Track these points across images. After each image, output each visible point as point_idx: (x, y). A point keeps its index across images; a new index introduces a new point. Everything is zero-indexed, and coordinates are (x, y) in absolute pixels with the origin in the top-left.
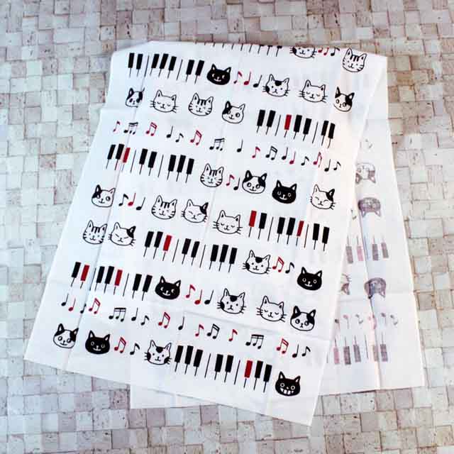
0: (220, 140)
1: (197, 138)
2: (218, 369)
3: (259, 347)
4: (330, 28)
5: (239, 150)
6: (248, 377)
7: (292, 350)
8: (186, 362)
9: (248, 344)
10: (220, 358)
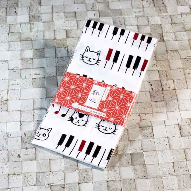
4: (159, 7)
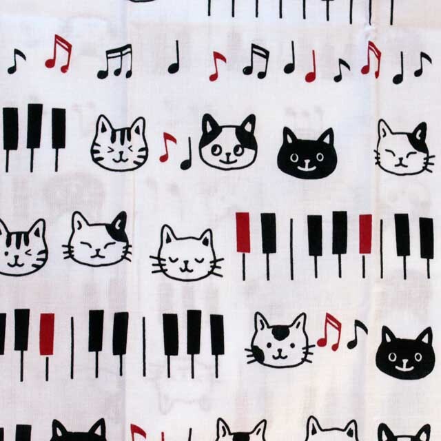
0: (120, 50)
1: (62, 54)
5: (174, 69)
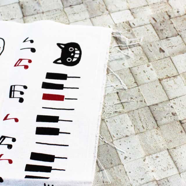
2: (55, 132)
3: (25, 87)
6: (63, 96)
7: (28, 54)
8: (50, 172)
9: (21, 100)
10: (40, 131)
